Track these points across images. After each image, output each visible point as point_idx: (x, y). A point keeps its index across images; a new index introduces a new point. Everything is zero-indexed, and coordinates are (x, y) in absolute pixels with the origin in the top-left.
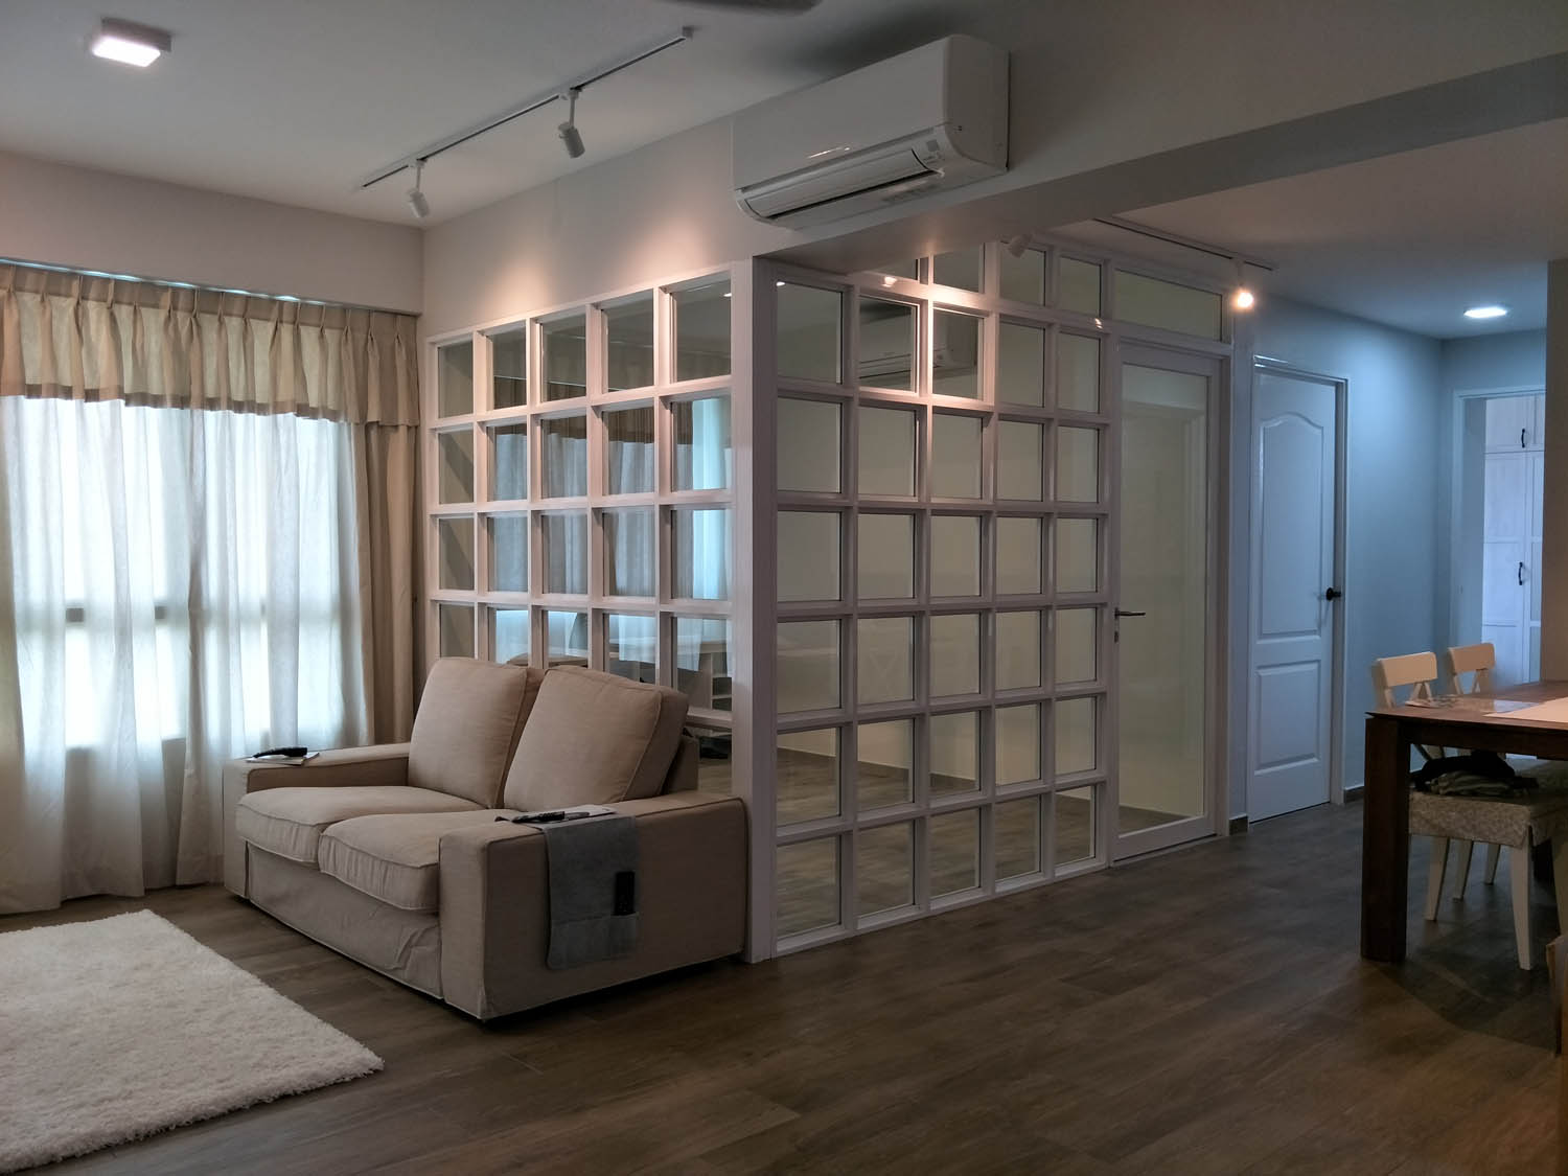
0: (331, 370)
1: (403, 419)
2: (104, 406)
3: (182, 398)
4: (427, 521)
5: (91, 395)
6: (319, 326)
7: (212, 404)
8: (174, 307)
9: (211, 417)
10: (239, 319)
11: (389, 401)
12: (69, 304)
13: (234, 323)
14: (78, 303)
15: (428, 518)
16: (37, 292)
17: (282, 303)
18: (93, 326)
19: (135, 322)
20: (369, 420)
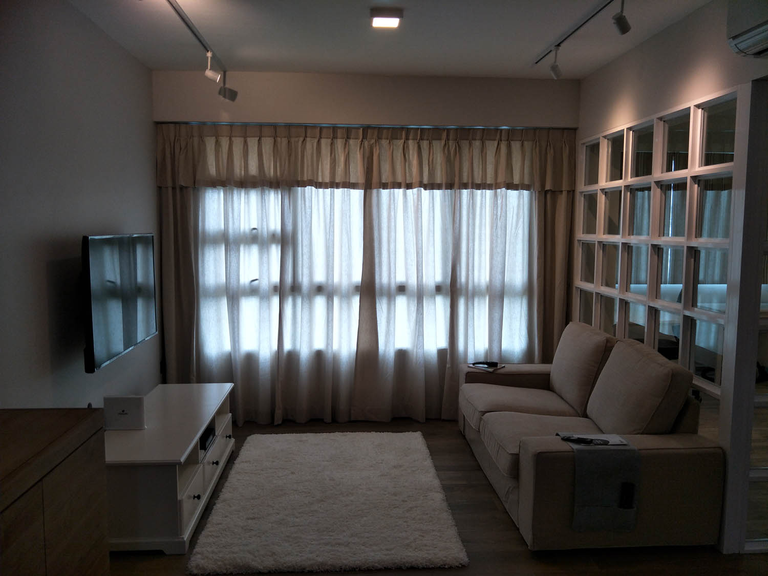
0: (527, 163)
1: (565, 187)
2: (415, 190)
3: (451, 184)
4: (576, 243)
5: (409, 186)
6: (521, 141)
7: (465, 186)
8: (448, 139)
9: (465, 193)
10: (480, 141)
11: (557, 178)
12: (400, 143)
13: (477, 144)
14: (405, 142)
15: (576, 241)
16: (387, 139)
17: (501, 130)
18: (411, 152)
19: (430, 149)
20: (546, 189)
